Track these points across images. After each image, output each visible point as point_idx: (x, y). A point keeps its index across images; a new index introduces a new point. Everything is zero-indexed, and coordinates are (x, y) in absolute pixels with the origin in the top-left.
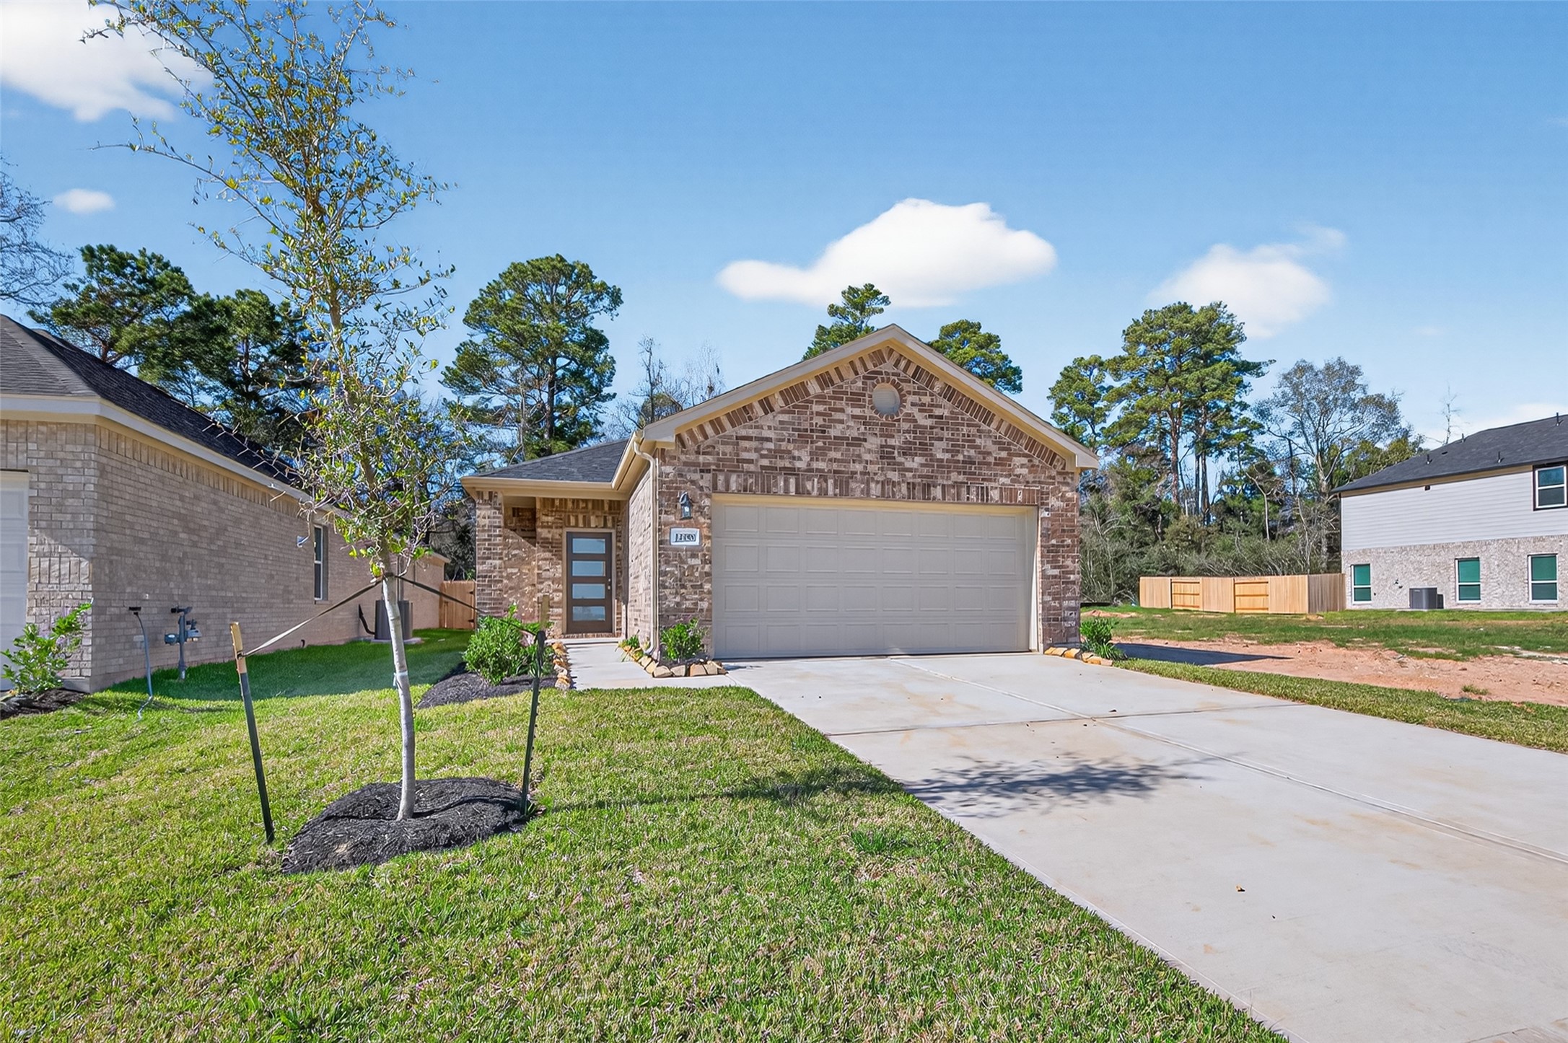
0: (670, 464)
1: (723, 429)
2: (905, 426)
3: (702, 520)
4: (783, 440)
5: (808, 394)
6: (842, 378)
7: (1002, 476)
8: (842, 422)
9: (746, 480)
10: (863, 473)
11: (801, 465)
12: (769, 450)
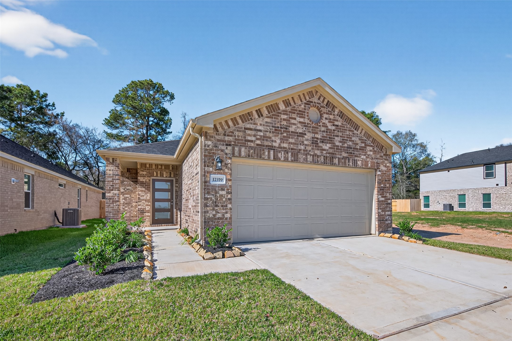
0: (210, 140)
1: (238, 124)
2: (323, 129)
3: (226, 170)
4: (267, 132)
5: (279, 109)
6: (295, 103)
7: (362, 155)
8: (294, 124)
9: (249, 151)
10: (304, 150)
11: (276, 145)
12: (261, 136)
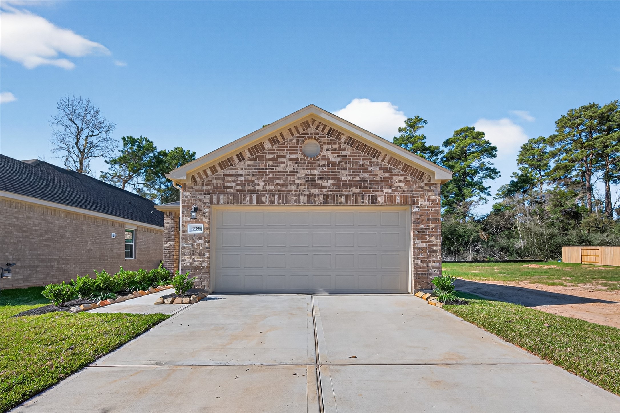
0: (188, 191)
1: (217, 171)
2: (323, 163)
3: (204, 219)
4: (249, 175)
5: (264, 149)
6: (284, 139)
7: (385, 188)
8: (284, 163)
9: (228, 198)
10: (295, 191)
11: (259, 188)
12: (241, 181)
